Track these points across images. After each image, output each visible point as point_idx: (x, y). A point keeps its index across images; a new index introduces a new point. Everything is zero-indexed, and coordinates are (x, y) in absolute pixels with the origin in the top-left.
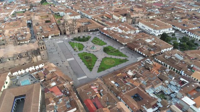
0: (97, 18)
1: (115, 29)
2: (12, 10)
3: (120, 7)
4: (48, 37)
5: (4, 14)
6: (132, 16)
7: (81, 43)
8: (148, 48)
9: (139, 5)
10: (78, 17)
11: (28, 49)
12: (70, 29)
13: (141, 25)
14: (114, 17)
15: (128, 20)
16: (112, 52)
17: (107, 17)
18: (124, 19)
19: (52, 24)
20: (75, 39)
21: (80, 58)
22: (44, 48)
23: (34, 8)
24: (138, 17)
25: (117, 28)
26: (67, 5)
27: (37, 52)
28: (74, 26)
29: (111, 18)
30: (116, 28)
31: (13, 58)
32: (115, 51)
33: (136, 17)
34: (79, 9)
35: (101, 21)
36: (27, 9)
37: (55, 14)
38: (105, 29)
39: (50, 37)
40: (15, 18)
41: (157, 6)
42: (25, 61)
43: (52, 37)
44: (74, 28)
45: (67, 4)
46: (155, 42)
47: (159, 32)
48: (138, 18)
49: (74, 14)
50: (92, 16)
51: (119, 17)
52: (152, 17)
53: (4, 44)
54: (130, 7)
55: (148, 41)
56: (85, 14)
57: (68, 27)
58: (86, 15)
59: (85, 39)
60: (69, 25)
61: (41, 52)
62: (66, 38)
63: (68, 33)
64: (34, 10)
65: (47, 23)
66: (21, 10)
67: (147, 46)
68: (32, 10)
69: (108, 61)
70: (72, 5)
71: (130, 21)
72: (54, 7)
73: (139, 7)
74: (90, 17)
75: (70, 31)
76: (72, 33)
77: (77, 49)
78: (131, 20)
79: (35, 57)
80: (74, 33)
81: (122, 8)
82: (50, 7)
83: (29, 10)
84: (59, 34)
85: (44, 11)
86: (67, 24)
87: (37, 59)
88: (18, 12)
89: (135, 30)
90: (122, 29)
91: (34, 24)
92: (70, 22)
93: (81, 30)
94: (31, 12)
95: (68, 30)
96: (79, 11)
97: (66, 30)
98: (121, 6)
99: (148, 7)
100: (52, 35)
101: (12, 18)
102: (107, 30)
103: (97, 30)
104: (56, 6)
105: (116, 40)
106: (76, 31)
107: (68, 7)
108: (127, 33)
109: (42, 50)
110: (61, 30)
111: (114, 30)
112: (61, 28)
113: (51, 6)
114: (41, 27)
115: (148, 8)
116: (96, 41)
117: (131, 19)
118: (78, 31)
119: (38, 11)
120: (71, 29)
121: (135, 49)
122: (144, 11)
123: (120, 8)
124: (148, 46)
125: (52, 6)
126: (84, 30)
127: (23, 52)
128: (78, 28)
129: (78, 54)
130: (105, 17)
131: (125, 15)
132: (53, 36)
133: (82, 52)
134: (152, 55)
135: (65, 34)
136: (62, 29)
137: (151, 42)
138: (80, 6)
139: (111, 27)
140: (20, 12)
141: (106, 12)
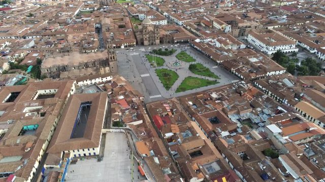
0: (190, 25)
1: (211, 41)
2: (75, 9)
3: (228, 10)
4: (120, 47)
5: (67, 13)
6: (240, 25)
7: (161, 57)
8: (250, 69)
9: (259, 8)
10: (164, 23)
11: (96, 58)
12: (149, 38)
13: (250, 38)
14: (216, 25)
15: (234, 31)
16: (200, 71)
17: (205, 25)
18: (228, 28)
19: (127, 30)
20: (155, 52)
21: (156, 74)
22: (114, 58)
23: (104, 7)
24: (250, 27)
25: (215, 40)
26: (152, 4)
27: (105, 63)
28: (156, 35)
29: (211, 26)
30: (213, 41)
31: (79, 66)
32: (204, 71)
33: (246, 27)
34: (167, 11)
35: (195, 29)
36: (96, 8)
37: (133, 17)
38: (198, 40)
39: (123, 47)
40: (81, 20)
41: (285, 12)
42: (92, 72)
43: (125, 47)
44: (155, 37)
45: (151, 2)
46: (262, 63)
47: (273, 49)
48: (250, 29)
49: (158, 18)
50: (183, 22)
51: (221, 24)
52: (273, 27)
53: (68, 51)
54: (244, 11)
55: (253, 60)
56: (174, 18)
57: (148, 36)
58: (176, 20)
59: (168, 53)
60: (148, 33)
61: (111, 63)
62: (143, 49)
63: (146, 43)
64: (105, 10)
65: (120, 29)
66: (88, 9)
67: (249, 67)
68: (102, 10)
69: (192, 80)
70: (159, 4)
71: (237, 32)
72: (133, 6)
73: (258, 12)
74: (180, 23)
75: (149, 41)
76: (152, 44)
77: (155, 64)
78: (239, 30)
79: (103, 68)
80: (155, 44)
81: (232, 12)
82: (126, 6)
83: (99, 9)
84: (135, 43)
85: (118, 12)
86: (146, 31)
87: (105, 71)
88: (84, 12)
89: (239, 44)
90: (220, 41)
91: (104, 29)
92: (151, 29)
93: (165, 41)
94: (100, 12)
95: (148, 39)
96: (167, 14)
97: (144, 39)
98: (230, 9)
99: (272, 11)
100: (126, 45)
101: (76, 20)
102: (200, 42)
103: (186, 42)
104: (135, 5)
105: (209, 57)
106: (158, 41)
107: (152, 6)
108: (226, 48)
109: (112, 61)
110: (138, 39)
111: (210, 43)
112: (137, 37)
113: (128, 4)
114: (112, 33)
115: (271, 13)
116: (182, 55)
117: (239, 28)
118: (161, 42)
119: (110, 12)
120: (151, 38)
121: (232, 69)
122: (263, 18)
123: (227, 12)
124: (251, 66)
125: (130, 4)
126: (168, 40)
127: (90, 61)
128: (160, 38)
129: (156, 70)
131: (229, 23)
132: (126, 46)
133: (161, 68)
134: (253, 77)
135: (142, 44)
136: (140, 37)
137: (256, 62)
138: (170, 6)
139: (206, 39)
140: (86, 11)
141: (205, 17)
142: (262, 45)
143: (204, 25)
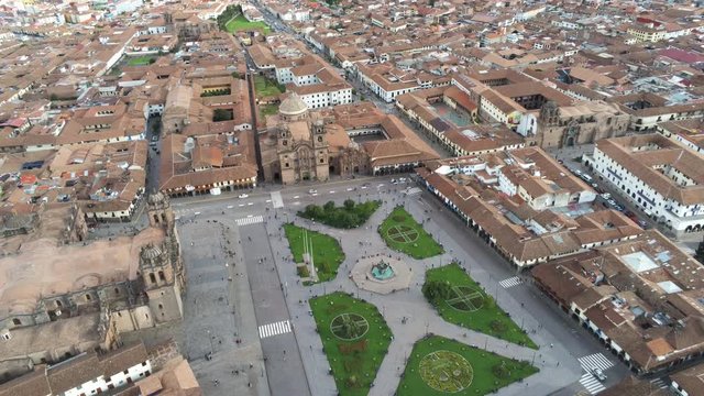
0: (416, 108)
1: (483, 172)
3: (513, 57)
4: (208, 191)
6: (564, 114)
7: (333, 233)
8: (638, 312)
9: (596, 49)
10: (343, 96)
12: (296, 160)
13: (602, 162)
14: (488, 108)
15: (547, 133)
17: (458, 104)
18: (528, 121)
19: (237, 128)
21: (315, 326)
22: (163, 277)
23: (188, 43)
24: (591, 120)
25: (497, 169)
26: (312, 33)
27: (134, 290)
28: (316, 153)
29: (475, 111)
30: (489, 171)
31: (33, 315)
33: (581, 120)
34: (352, 57)
35: (431, 123)
36: (165, 48)
37: (261, 73)
38: (443, 170)
39: (216, 191)
40: (114, 88)
43: (222, 190)
44: (313, 159)
45: (312, 29)
47: (690, 214)
48: (592, 125)
49: (327, 84)
50: (395, 93)
51: (507, 110)
52: (656, 117)
53: (24, 230)
54: (555, 59)
56: (371, 81)
57: (292, 156)
58: (375, 86)
59: (351, 217)
60: (295, 149)
61: (154, 295)
62: (278, 200)
63: (288, 176)
64: (189, 53)
65: (217, 124)
66: (145, 50)
68: (181, 53)
69: (438, 360)
70: (330, 35)
71: (554, 135)
72: (264, 40)
73: (594, 61)
74: (388, 96)
75: (297, 170)
76: (307, 178)
77: (313, 270)
78: (561, 129)
79: (124, 312)
80: (315, 178)
81: (525, 62)
82: (247, 41)
83: (174, 50)
84: (254, 179)
87: (135, 320)
89: (575, 189)
90: (516, 178)
93: (343, 167)
95: (292, 164)
96: (350, 64)
97: (283, 166)
98: (518, 52)
100: (226, 184)
101: (100, 89)
102: (449, 176)
103: (407, 170)
104: (270, 39)
105: (485, 236)
106: (323, 170)
107: (312, 41)
108: (538, 205)
110: (264, 164)
111: (481, 178)
112: (263, 154)
113: (252, 34)
114: (189, 141)
115: (635, 67)
116: (398, 226)
117: (561, 125)
118: (332, 169)
120: (302, 163)
123: (512, 63)
125: (256, 35)
126: (353, 165)
127: (79, 286)
128: (330, 160)
129: (313, 301)
130: (449, 102)
131: (535, 102)
132: (228, 188)
134: (661, 358)
135: (277, 177)
136: (269, 157)
138: (358, 40)
139: (467, 165)
140: (141, 57)
141: (455, 81)
142: (650, 193)
143: (454, 106)
